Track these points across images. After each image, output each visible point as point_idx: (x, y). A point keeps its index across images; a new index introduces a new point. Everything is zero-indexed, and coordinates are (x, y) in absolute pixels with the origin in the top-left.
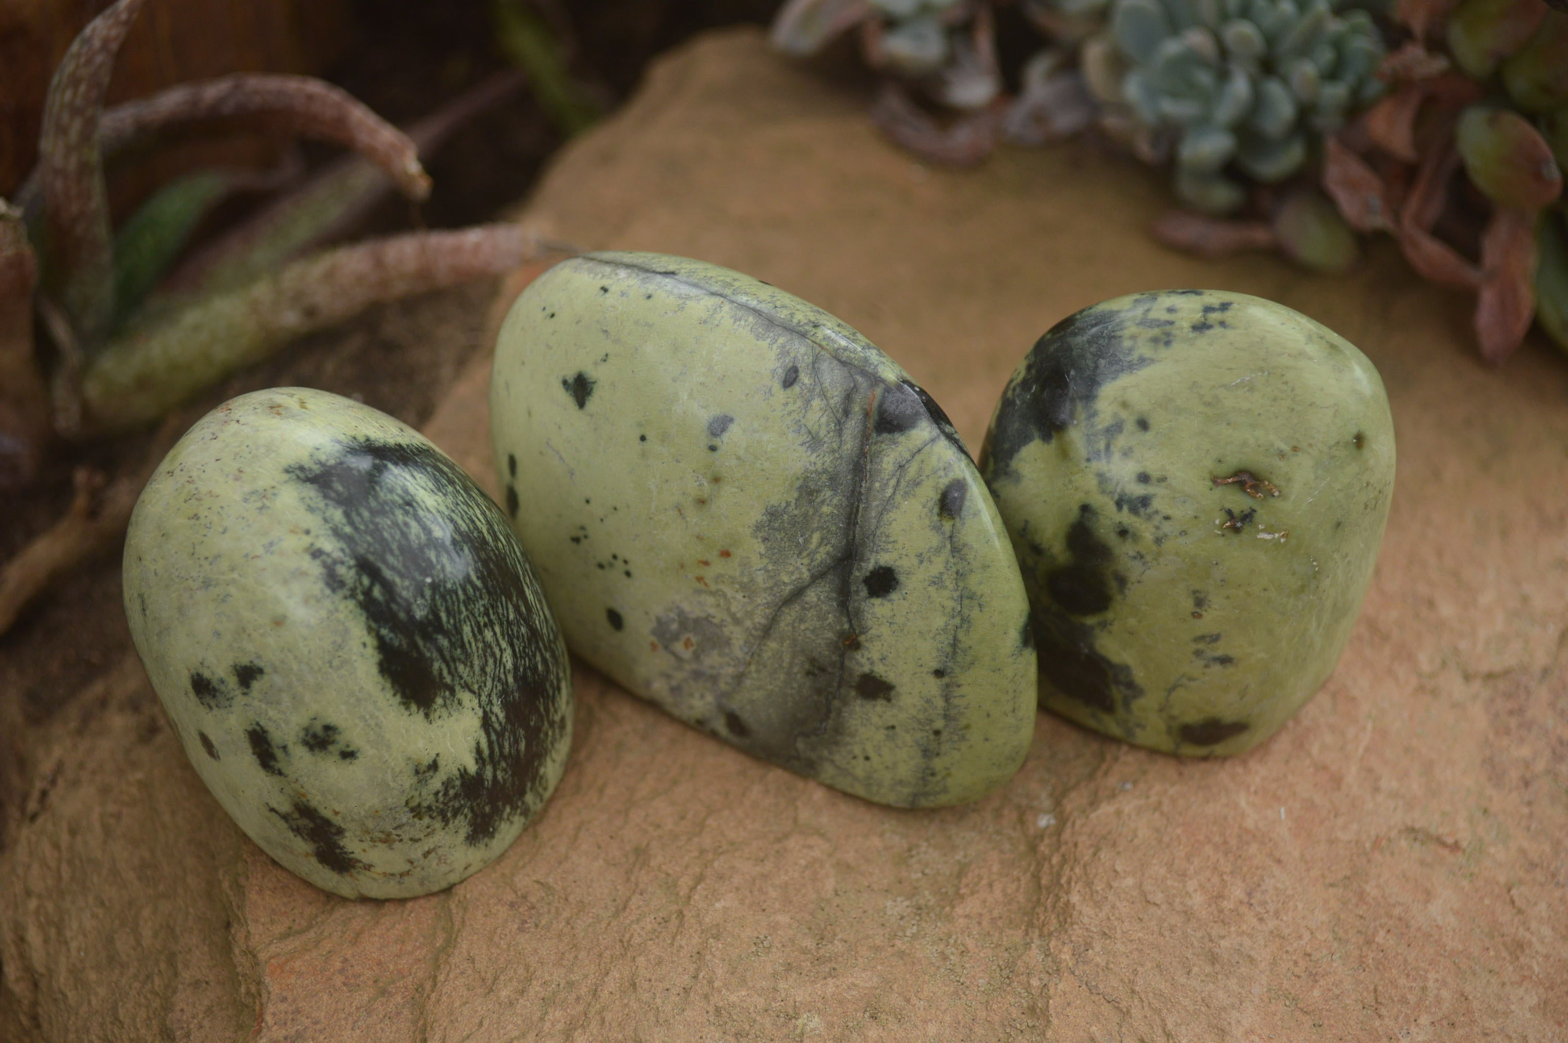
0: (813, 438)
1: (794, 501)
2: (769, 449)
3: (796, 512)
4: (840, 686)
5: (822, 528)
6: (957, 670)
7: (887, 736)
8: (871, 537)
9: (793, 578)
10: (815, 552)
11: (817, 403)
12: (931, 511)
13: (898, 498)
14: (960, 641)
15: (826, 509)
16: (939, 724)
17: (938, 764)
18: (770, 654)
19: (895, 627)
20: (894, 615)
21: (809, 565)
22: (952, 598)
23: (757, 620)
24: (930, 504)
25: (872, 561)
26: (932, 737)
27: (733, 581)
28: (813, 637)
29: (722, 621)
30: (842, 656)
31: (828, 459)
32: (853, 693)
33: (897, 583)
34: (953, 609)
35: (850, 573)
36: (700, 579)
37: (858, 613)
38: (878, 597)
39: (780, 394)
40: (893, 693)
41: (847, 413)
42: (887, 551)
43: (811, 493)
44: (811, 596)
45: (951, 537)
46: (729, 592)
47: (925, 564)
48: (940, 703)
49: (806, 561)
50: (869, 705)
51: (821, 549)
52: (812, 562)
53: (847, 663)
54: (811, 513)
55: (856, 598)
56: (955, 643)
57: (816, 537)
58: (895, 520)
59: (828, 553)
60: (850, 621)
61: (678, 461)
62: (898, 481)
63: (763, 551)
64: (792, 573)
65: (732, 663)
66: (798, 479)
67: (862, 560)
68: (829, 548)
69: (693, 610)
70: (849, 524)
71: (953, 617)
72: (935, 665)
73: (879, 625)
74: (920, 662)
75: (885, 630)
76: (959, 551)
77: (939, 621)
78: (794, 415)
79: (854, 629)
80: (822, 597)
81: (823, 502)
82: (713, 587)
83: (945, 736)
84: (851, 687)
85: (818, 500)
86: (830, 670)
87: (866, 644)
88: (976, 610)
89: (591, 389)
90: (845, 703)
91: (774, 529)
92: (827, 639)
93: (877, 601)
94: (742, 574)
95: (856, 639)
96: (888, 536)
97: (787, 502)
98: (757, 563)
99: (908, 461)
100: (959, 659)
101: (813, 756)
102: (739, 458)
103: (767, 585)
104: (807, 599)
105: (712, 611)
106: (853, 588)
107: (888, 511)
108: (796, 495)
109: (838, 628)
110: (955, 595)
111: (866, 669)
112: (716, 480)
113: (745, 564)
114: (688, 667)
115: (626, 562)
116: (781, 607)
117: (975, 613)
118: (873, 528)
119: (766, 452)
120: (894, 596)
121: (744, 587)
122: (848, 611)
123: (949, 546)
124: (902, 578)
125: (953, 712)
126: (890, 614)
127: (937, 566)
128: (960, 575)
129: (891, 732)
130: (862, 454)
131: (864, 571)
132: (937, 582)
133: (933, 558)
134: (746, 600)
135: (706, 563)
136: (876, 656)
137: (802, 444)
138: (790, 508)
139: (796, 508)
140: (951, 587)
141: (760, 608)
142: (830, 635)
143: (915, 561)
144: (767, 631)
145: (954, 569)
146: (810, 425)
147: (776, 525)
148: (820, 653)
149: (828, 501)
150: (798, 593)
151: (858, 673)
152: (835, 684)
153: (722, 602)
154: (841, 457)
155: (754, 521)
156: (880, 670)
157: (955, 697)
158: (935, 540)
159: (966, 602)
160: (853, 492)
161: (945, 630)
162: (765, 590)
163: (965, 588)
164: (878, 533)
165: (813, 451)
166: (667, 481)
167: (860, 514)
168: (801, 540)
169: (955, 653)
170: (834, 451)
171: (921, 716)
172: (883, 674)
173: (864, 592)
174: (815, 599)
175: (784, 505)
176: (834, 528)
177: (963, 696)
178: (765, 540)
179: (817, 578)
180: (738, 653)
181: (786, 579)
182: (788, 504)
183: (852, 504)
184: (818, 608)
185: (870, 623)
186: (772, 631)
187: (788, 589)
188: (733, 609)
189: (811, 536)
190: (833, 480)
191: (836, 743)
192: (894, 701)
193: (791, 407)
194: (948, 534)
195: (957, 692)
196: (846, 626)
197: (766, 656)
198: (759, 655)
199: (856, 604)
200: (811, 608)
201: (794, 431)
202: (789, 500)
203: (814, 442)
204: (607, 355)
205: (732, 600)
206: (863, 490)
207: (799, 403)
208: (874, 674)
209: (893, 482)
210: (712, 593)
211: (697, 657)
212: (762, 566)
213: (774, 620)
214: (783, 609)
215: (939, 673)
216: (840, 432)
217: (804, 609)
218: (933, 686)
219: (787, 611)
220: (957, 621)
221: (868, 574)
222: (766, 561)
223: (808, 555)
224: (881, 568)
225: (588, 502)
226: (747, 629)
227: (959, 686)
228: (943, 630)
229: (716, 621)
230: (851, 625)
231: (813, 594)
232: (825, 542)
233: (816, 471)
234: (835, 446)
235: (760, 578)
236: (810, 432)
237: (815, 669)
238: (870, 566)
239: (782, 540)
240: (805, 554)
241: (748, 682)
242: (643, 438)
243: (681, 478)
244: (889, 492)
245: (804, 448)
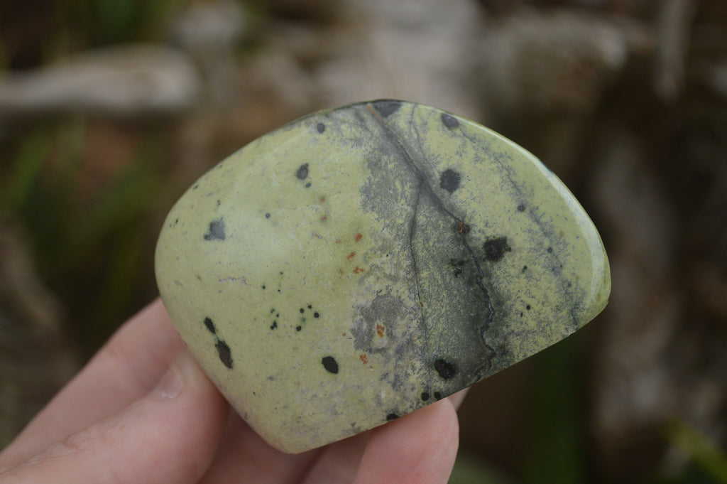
0: (355, 141)
1: (371, 175)
2: (337, 161)
3: (377, 180)
4: (478, 266)
5: (397, 177)
6: (529, 199)
7: (527, 277)
8: (425, 162)
9: (404, 217)
10: (404, 192)
11: (343, 127)
12: (443, 130)
13: (422, 135)
14: (516, 182)
15: (391, 166)
16: (547, 243)
17: (566, 273)
18: (427, 284)
19: (477, 199)
20: (472, 193)
21: (406, 202)
22: (492, 162)
23: (405, 266)
24: (441, 127)
25: (436, 173)
26: (549, 255)
27: (374, 250)
28: (442, 245)
29: (387, 287)
30: (465, 243)
31: (371, 143)
32: (488, 263)
33: (458, 175)
34: (498, 167)
35: (430, 188)
36: (356, 270)
37: (452, 207)
38: (455, 189)
39: (322, 137)
40: (508, 242)
41: (362, 120)
42: (439, 162)
43: (376, 164)
44: (421, 219)
45: (464, 135)
46: (377, 261)
47: (463, 155)
48: (536, 227)
49: (403, 201)
50: (502, 264)
51: (406, 188)
52: (406, 199)
53: (471, 245)
54: (385, 174)
55: (445, 199)
56: (515, 185)
57: (398, 184)
58: (430, 145)
59: (411, 187)
60: (452, 216)
61: (295, 209)
62: (415, 129)
63: (376, 216)
64: (401, 214)
65: (412, 316)
66: (364, 163)
67: (431, 176)
68: (409, 184)
69: (366, 300)
70: (408, 164)
71: (501, 172)
72: (515, 205)
73: (469, 205)
74: (507, 209)
75: (474, 205)
76: (475, 138)
77: (497, 179)
78: (337, 139)
79: (458, 219)
80: (427, 215)
81: (386, 163)
82: (367, 268)
83: (555, 249)
84: (484, 260)
85: (383, 164)
86: (465, 259)
87: (472, 222)
88: (509, 161)
89: (223, 224)
90: (489, 276)
91: (373, 198)
92: (449, 239)
93: (457, 193)
94: (376, 241)
95: (464, 224)
96: (433, 155)
97: (368, 179)
98: (378, 226)
99: (412, 118)
100: (524, 192)
101: (500, 341)
102: (325, 178)
103: (394, 235)
104: (420, 223)
105: (377, 287)
106: (439, 195)
107: (423, 144)
108: (370, 171)
109: (449, 225)
110: (492, 159)
111: (484, 240)
112: (323, 199)
113: (373, 233)
114: (391, 352)
115: (310, 307)
116: (411, 241)
117: (510, 163)
118: (422, 156)
119: (337, 164)
120: (463, 182)
121: (383, 249)
122: (446, 211)
123: (468, 140)
124: (458, 170)
125: (547, 228)
126: (469, 195)
127: (470, 152)
128: (486, 149)
129: (527, 272)
130: (387, 130)
131: (436, 182)
132: (477, 159)
133: (465, 150)
134: (390, 256)
135: (353, 255)
136: (481, 226)
137: (352, 147)
138: (372, 180)
139: (375, 178)
140: (487, 157)
141: (401, 254)
142: (449, 235)
143: (457, 157)
144: (415, 268)
145: (480, 148)
146: (349, 137)
147: (372, 195)
148: (452, 252)
149: (388, 162)
150: (413, 223)
151: (481, 246)
152: (475, 267)
153: (378, 274)
154: (377, 138)
155: (359, 204)
156: (491, 233)
157: (541, 217)
158: (458, 141)
159: (501, 160)
160: (397, 147)
161: (504, 181)
162: (395, 239)
163: (494, 154)
164: (427, 157)
165: (361, 145)
166: (297, 225)
167: (410, 156)
168: (391, 192)
169: (519, 190)
170: (371, 138)
171: (534, 245)
172: (494, 234)
173: (447, 193)
174: (425, 219)
175: (367, 181)
176: (402, 172)
177: (544, 214)
178: (373, 208)
179: (416, 206)
180: (411, 304)
181: (401, 221)
182: (369, 179)
183: (402, 153)
184: (430, 224)
185: (463, 208)
186: (417, 265)
187: (406, 227)
188: (387, 272)
189: (395, 186)
190: (382, 150)
191: (505, 315)
192: (513, 248)
193: (332, 138)
194: (462, 135)
195: (539, 213)
196: (453, 221)
197: (426, 288)
198: (422, 291)
199: (448, 203)
200: (426, 227)
201: (343, 145)
202: (368, 176)
203: (358, 142)
204: (218, 201)
205: (382, 265)
206: (401, 144)
207: (335, 133)
208: (490, 238)
209: (413, 131)
210: (369, 273)
211: (391, 336)
212: (383, 225)
213: (413, 255)
214: (413, 242)
215: (521, 208)
216: (367, 129)
217: (423, 231)
218: (524, 218)
219: (416, 241)
220: (505, 172)
221: (440, 181)
222: (382, 221)
223: (402, 197)
224: (443, 173)
225: (264, 287)
226: (405, 278)
227: (537, 208)
228: (502, 182)
229: (383, 293)
230: (455, 218)
231: (421, 217)
232: (404, 182)
233: (370, 152)
234: (369, 135)
235: (387, 234)
236: (351, 140)
237: (458, 266)
238: (438, 176)
239: (381, 200)
240: (399, 198)
241: (430, 321)
242: (268, 216)
243: (304, 216)
244: (415, 136)
245: (355, 148)
